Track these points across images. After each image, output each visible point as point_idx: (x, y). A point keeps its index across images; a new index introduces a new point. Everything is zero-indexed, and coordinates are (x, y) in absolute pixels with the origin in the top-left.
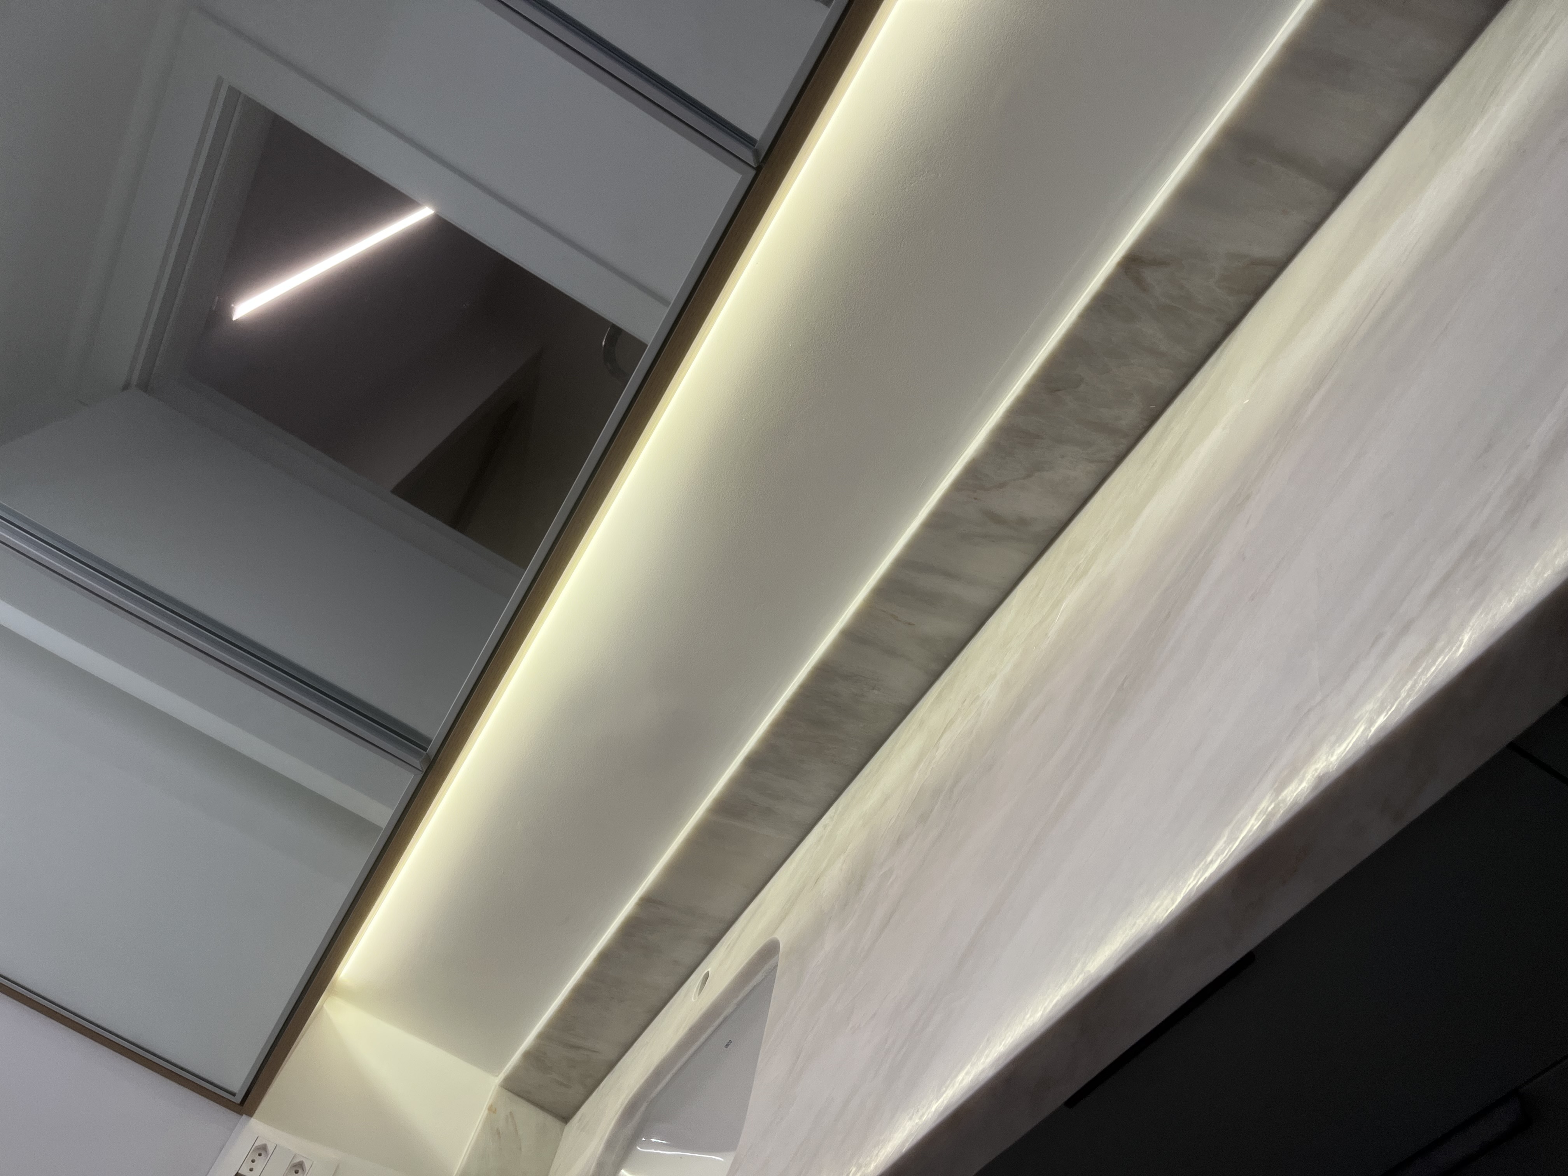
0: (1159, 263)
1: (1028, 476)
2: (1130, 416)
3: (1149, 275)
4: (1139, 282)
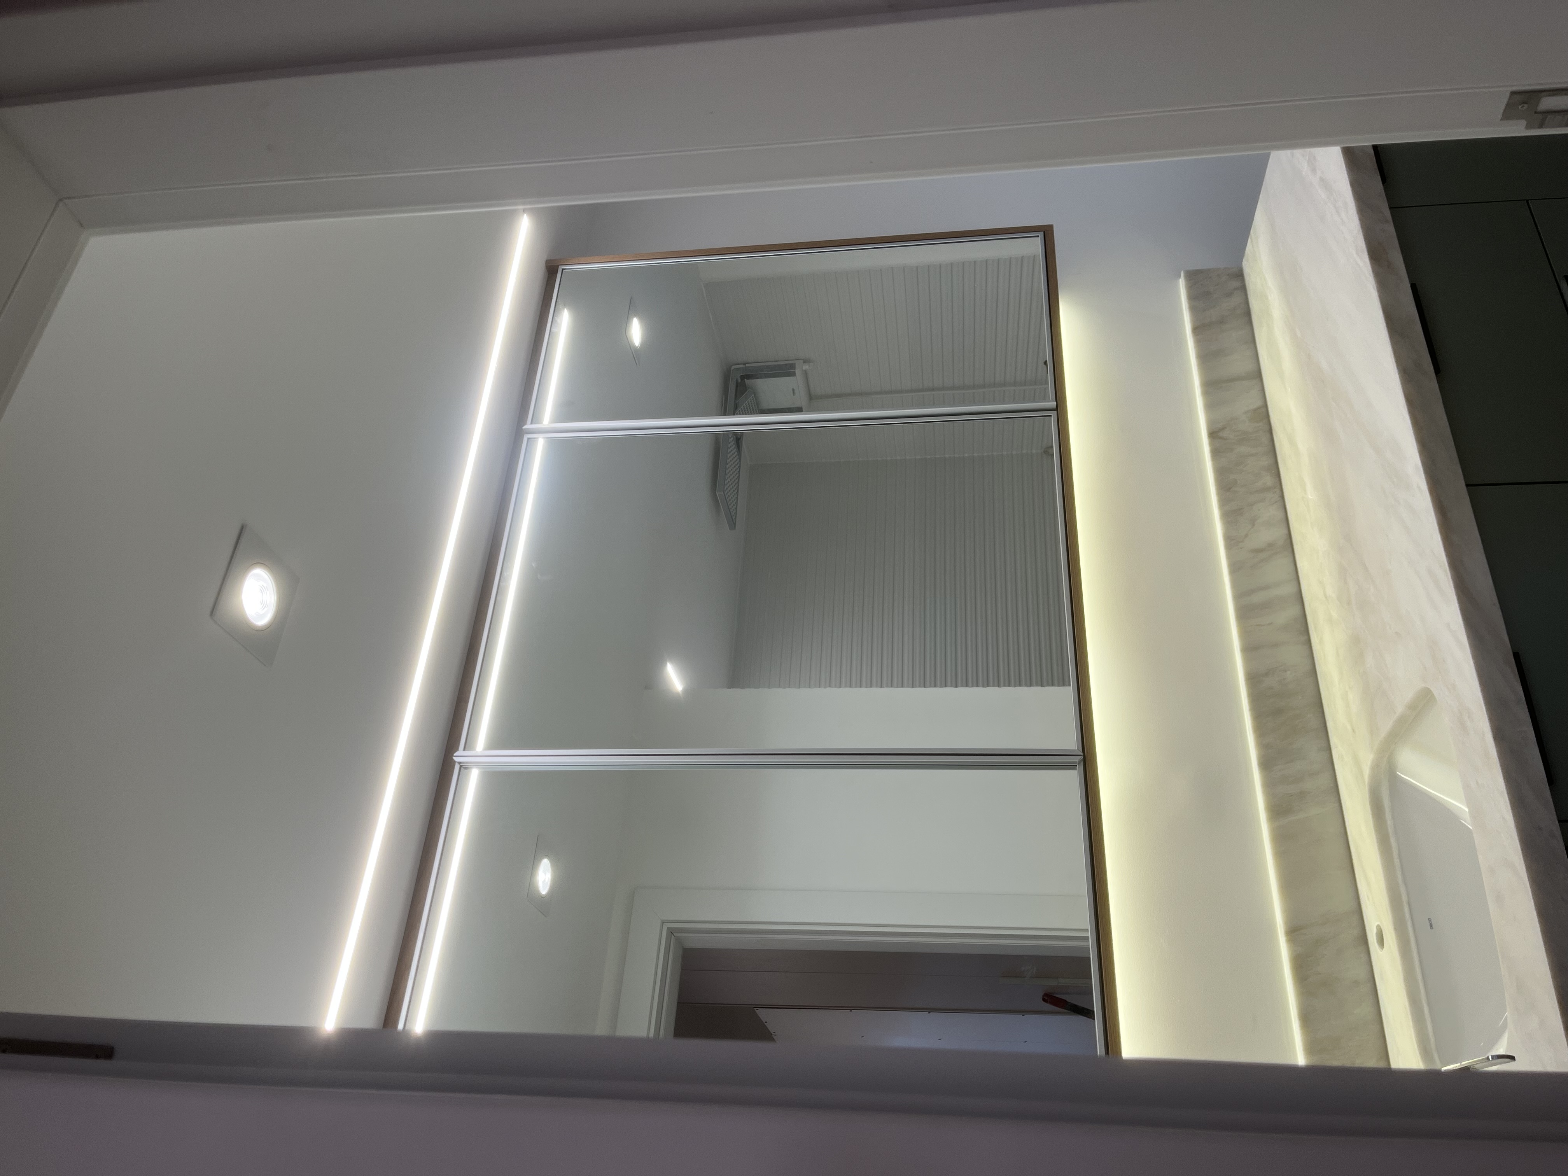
0: (1223, 429)
1: (1253, 525)
2: (1268, 480)
3: (1224, 434)
4: (1222, 438)
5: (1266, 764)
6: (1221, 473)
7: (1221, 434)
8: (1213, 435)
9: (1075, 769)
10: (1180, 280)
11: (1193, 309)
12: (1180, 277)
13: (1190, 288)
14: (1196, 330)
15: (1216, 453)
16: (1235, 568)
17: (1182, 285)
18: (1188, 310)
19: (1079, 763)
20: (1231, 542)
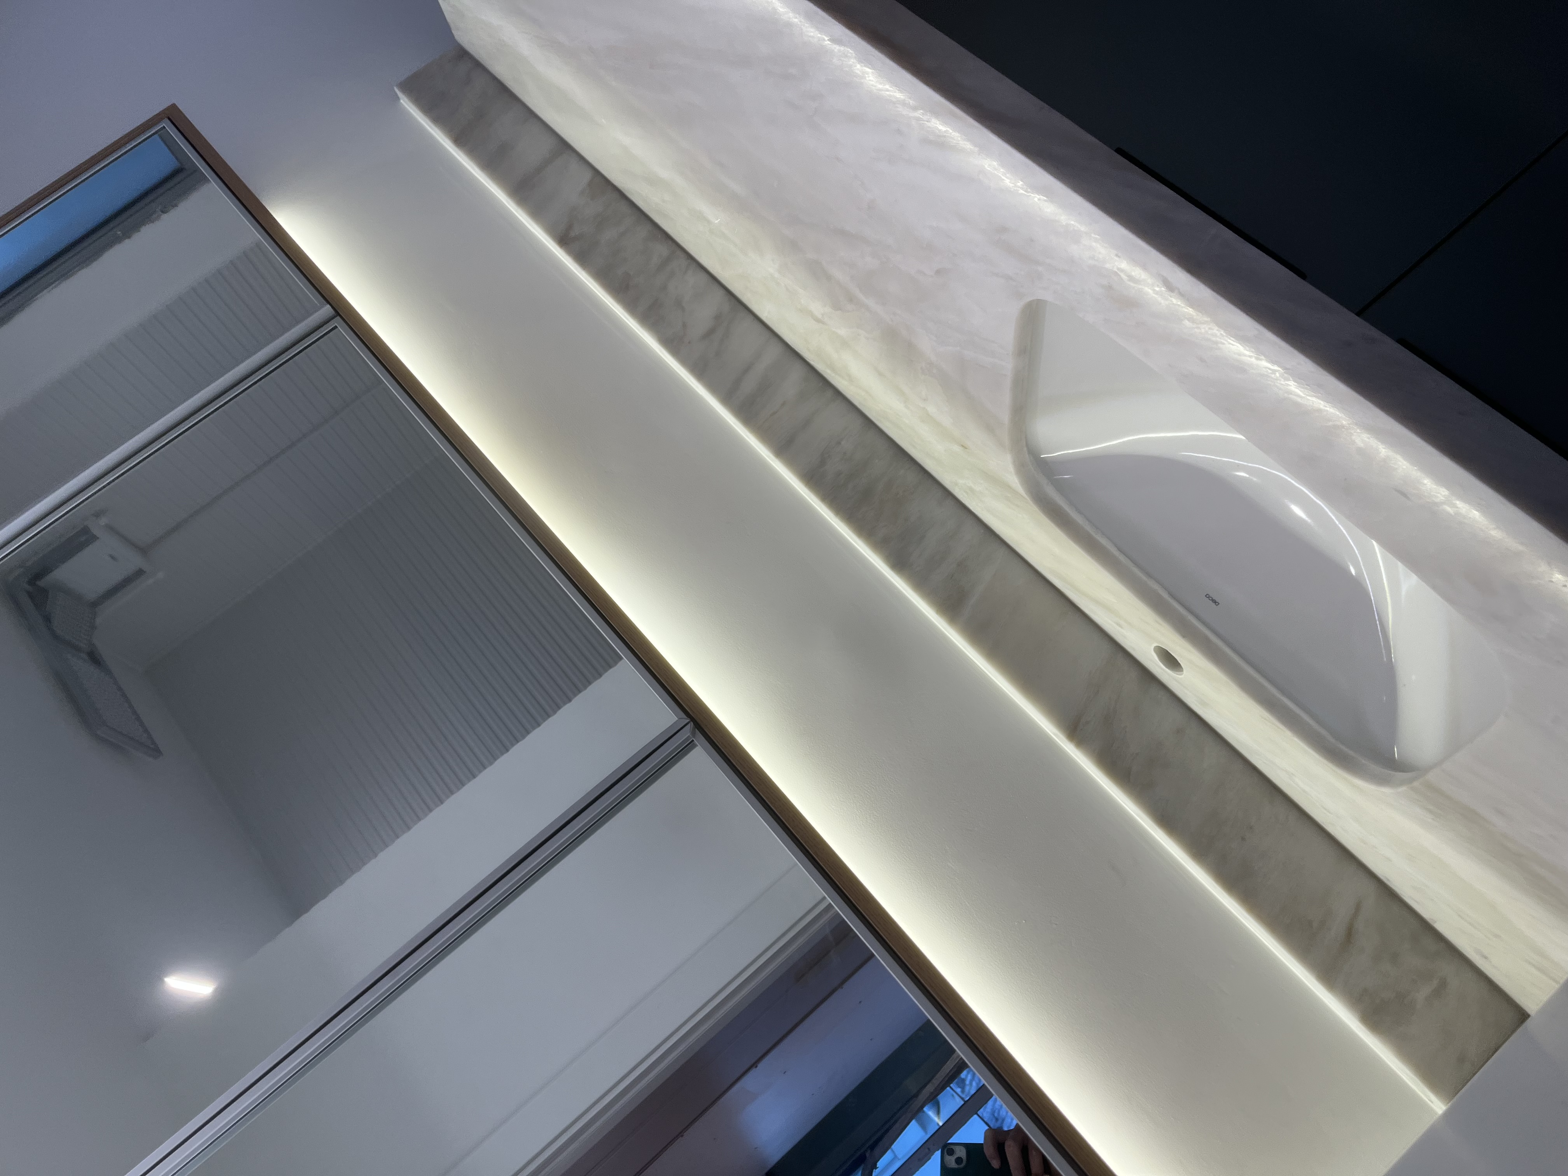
1: (683, 309)
4: (576, 239)
5: (899, 563)
6: (603, 276)
7: (572, 234)
8: (563, 241)
9: (695, 746)
10: (401, 101)
11: (437, 120)
12: (398, 98)
13: (418, 101)
14: (459, 140)
15: (581, 258)
16: (700, 370)
17: (406, 104)
18: (433, 127)
19: (693, 734)
20: (672, 344)
